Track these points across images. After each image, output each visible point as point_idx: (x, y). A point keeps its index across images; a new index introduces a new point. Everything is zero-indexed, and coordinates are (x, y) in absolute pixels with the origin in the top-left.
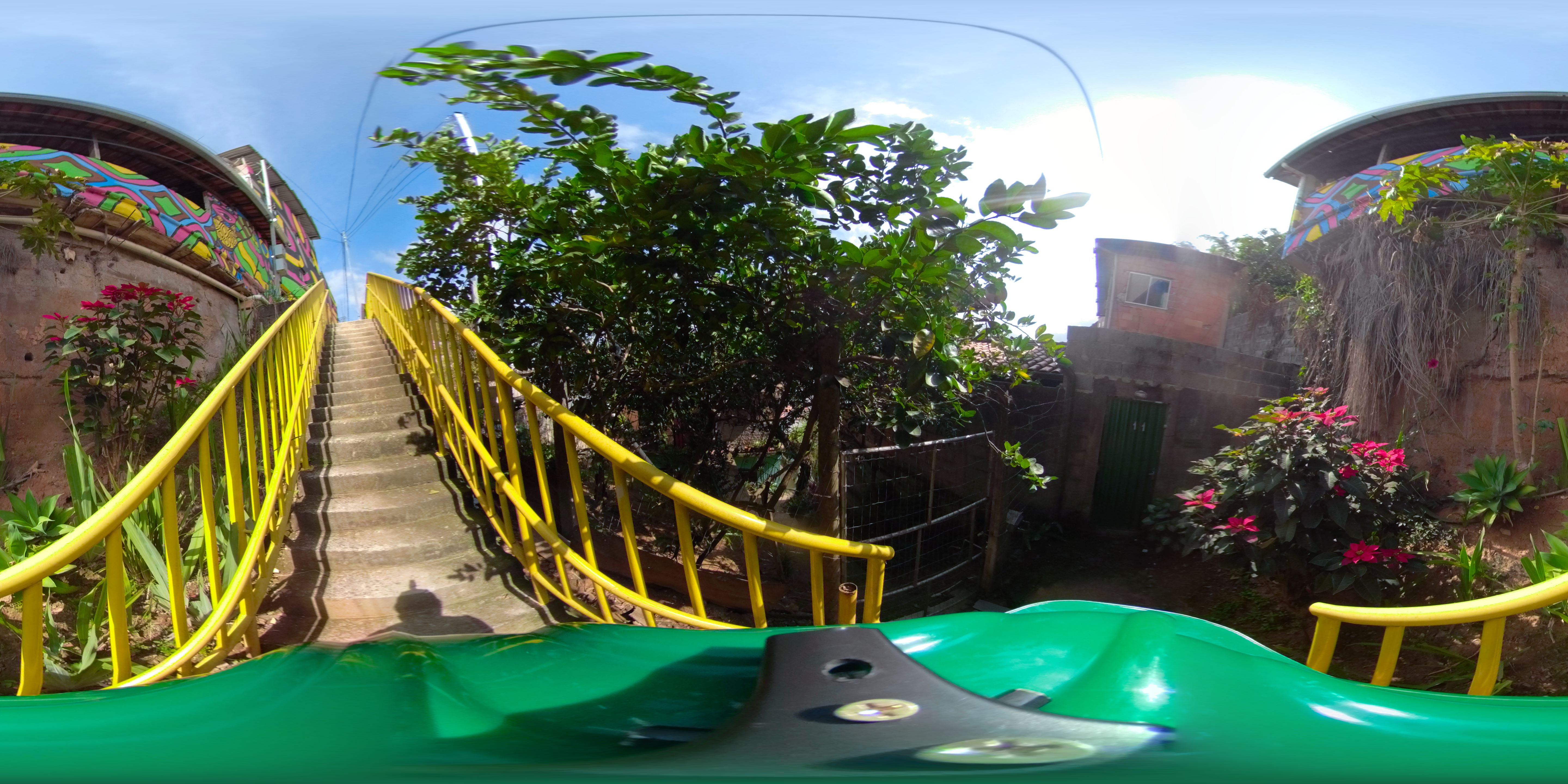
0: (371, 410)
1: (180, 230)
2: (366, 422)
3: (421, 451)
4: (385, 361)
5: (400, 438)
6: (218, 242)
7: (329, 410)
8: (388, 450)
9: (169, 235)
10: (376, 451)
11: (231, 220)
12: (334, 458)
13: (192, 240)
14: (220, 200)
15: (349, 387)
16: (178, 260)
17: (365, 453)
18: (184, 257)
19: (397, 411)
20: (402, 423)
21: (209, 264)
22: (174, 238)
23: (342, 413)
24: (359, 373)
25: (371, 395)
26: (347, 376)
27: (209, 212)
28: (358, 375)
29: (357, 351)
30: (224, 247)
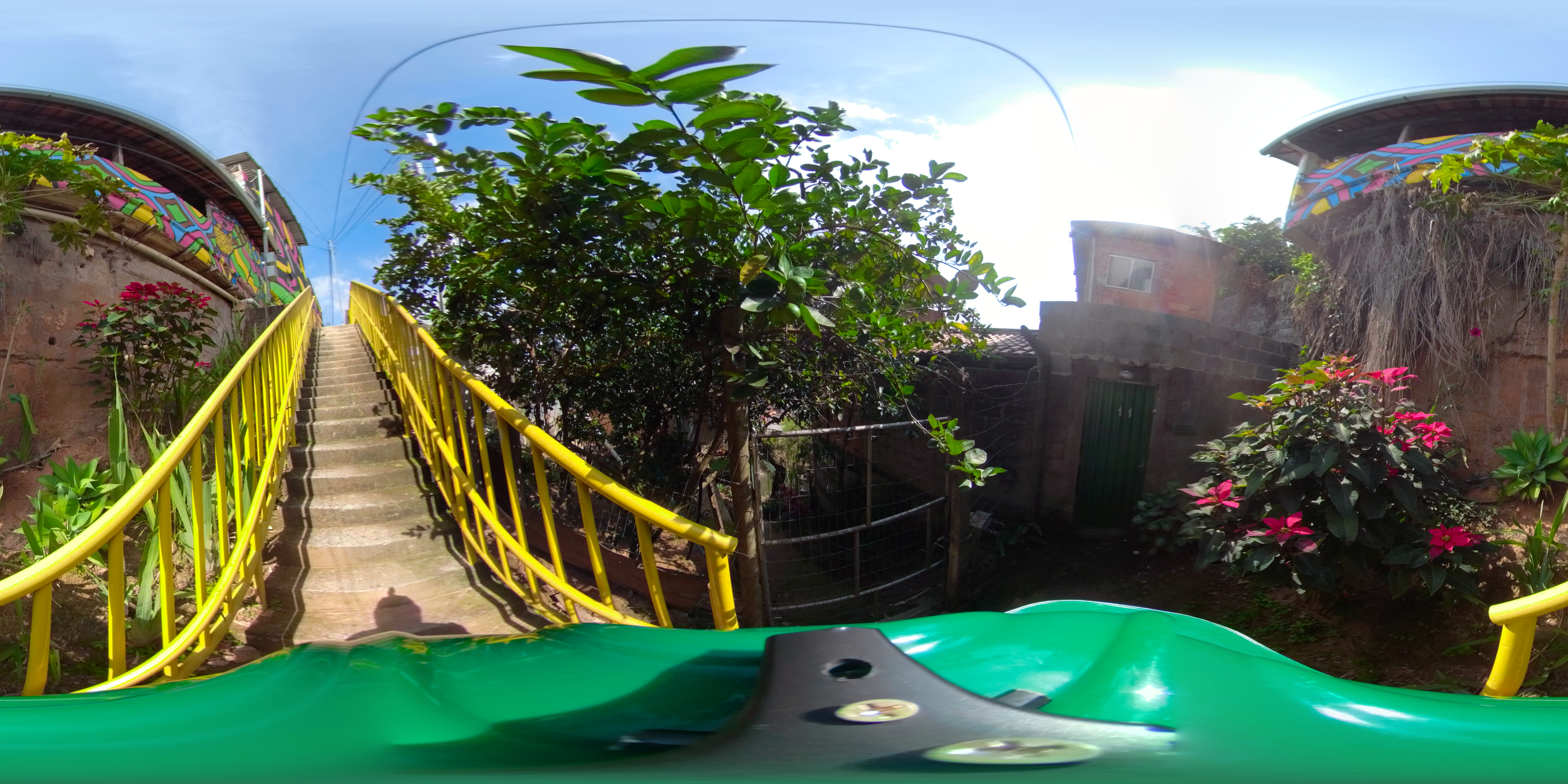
0: (350, 400)
1: (187, 238)
2: (345, 410)
3: (390, 434)
4: (364, 362)
5: (374, 422)
6: (217, 248)
7: (314, 401)
8: (363, 432)
9: (177, 240)
10: (353, 433)
11: (229, 228)
12: (317, 438)
13: (196, 246)
14: (220, 209)
15: (331, 382)
16: (182, 263)
17: (344, 434)
18: (188, 261)
19: (373, 402)
20: (376, 411)
21: (208, 269)
22: (182, 244)
23: (324, 403)
24: (341, 370)
25: (351, 389)
26: (330, 373)
27: (210, 220)
28: (340, 372)
29: (339, 353)
30: (222, 253)
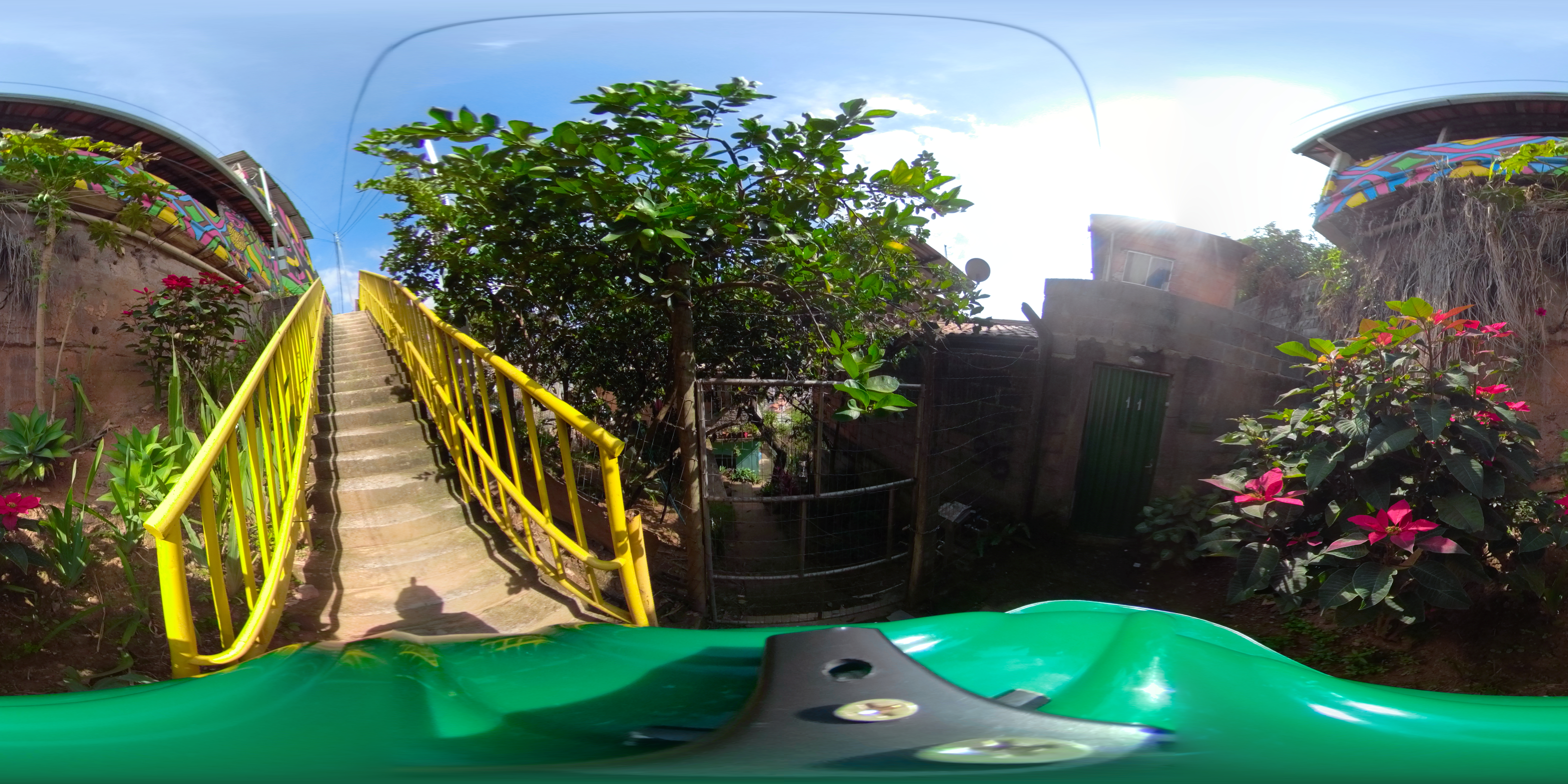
0: (364, 374)
1: (205, 235)
2: (360, 382)
3: (402, 400)
4: (375, 342)
5: (386, 390)
6: (232, 245)
7: (332, 376)
8: (377, 399)
9: (198, 239)
10: (369, 400)
11: (240, 226)
12: (337, 406)
13: (214, 244)
14: (231, 208)
15: (346, 360)
16: (202, 260)
17: (361, 402)
18: (207, 258)
19: (384, 374)
20: (387, 381)
21: (226, 264)
22: (202, 242)
23: (342, 378)
24: (355, 350)
25: (365, 365)
26: (344, 353)
27: (223, 219)
28: (354, 352)
29: (352, 336)
30: (236, 249)
